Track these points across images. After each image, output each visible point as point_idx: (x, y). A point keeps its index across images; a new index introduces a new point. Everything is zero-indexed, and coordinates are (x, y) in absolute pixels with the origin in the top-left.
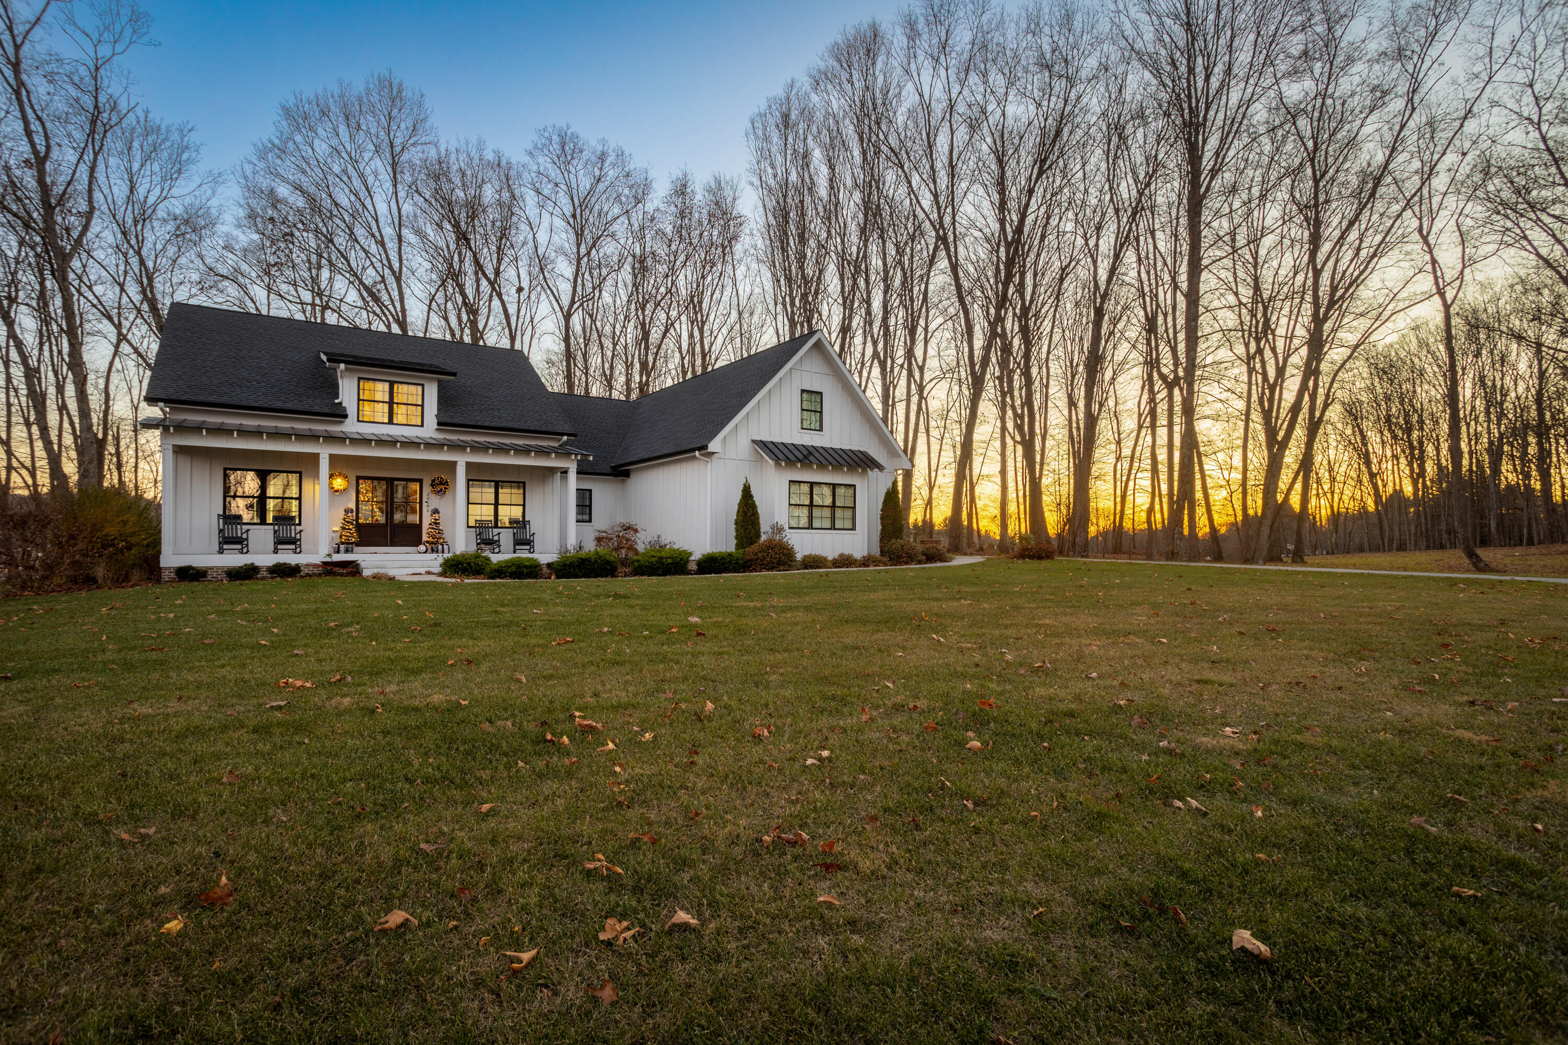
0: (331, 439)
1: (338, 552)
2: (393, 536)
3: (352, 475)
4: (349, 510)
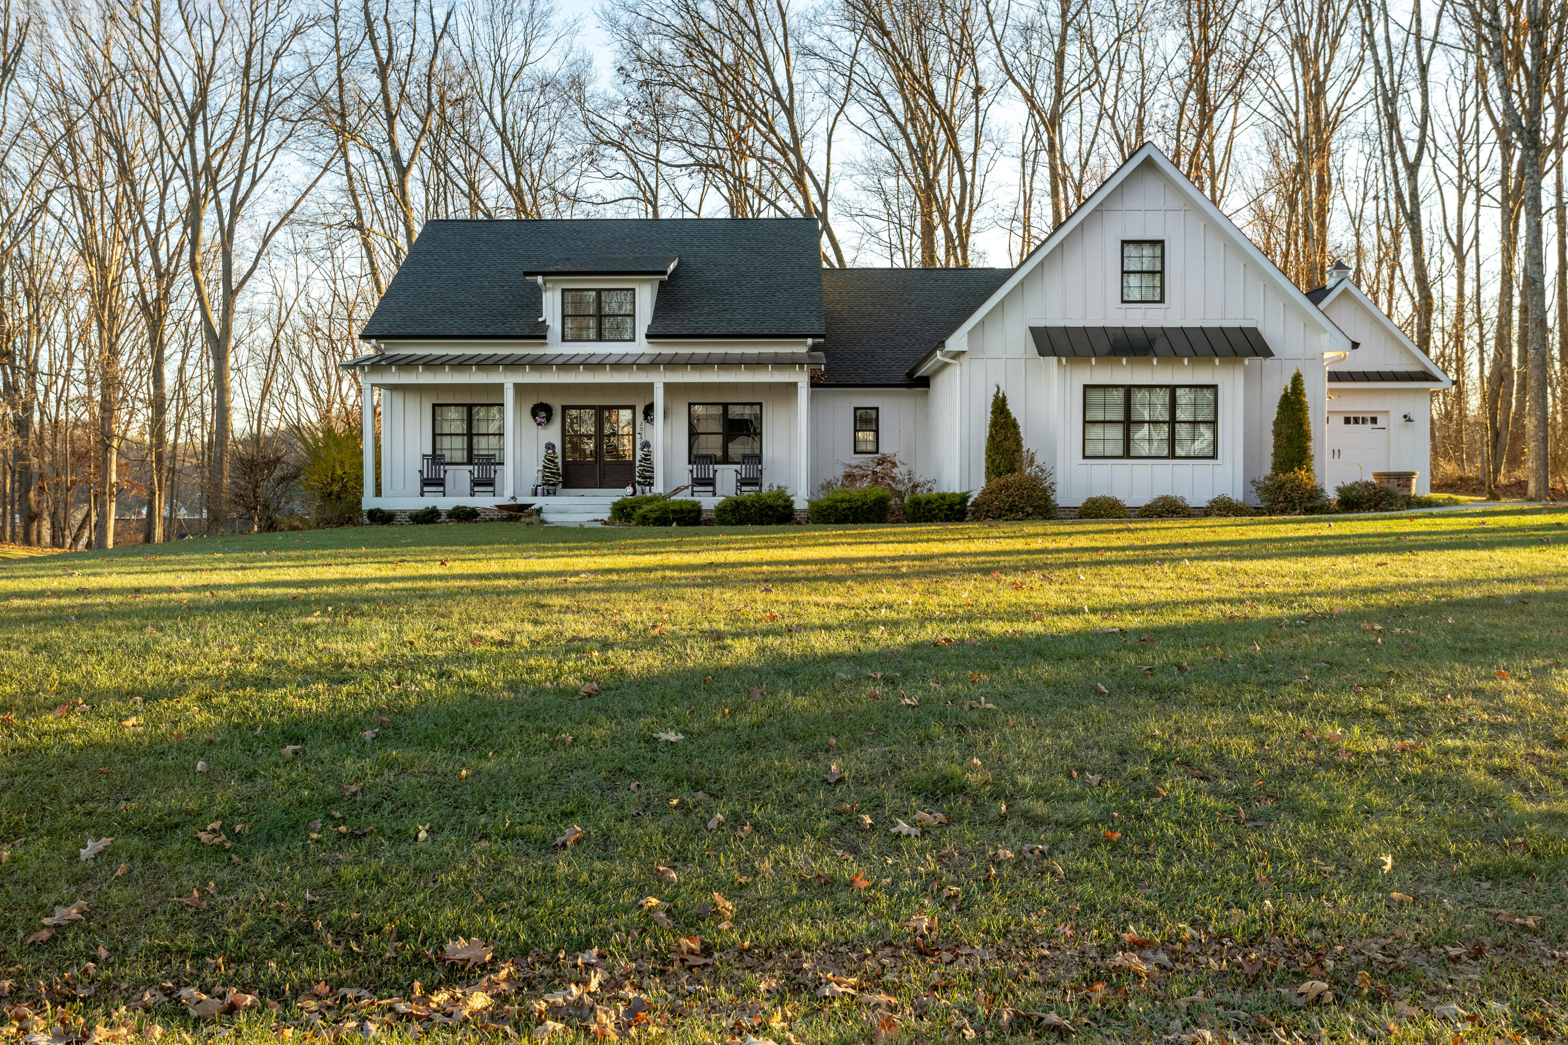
0: (514, 364)
1: (536, 494)
2: (603, 475)
3: (556, 404)
4: (550, 446)
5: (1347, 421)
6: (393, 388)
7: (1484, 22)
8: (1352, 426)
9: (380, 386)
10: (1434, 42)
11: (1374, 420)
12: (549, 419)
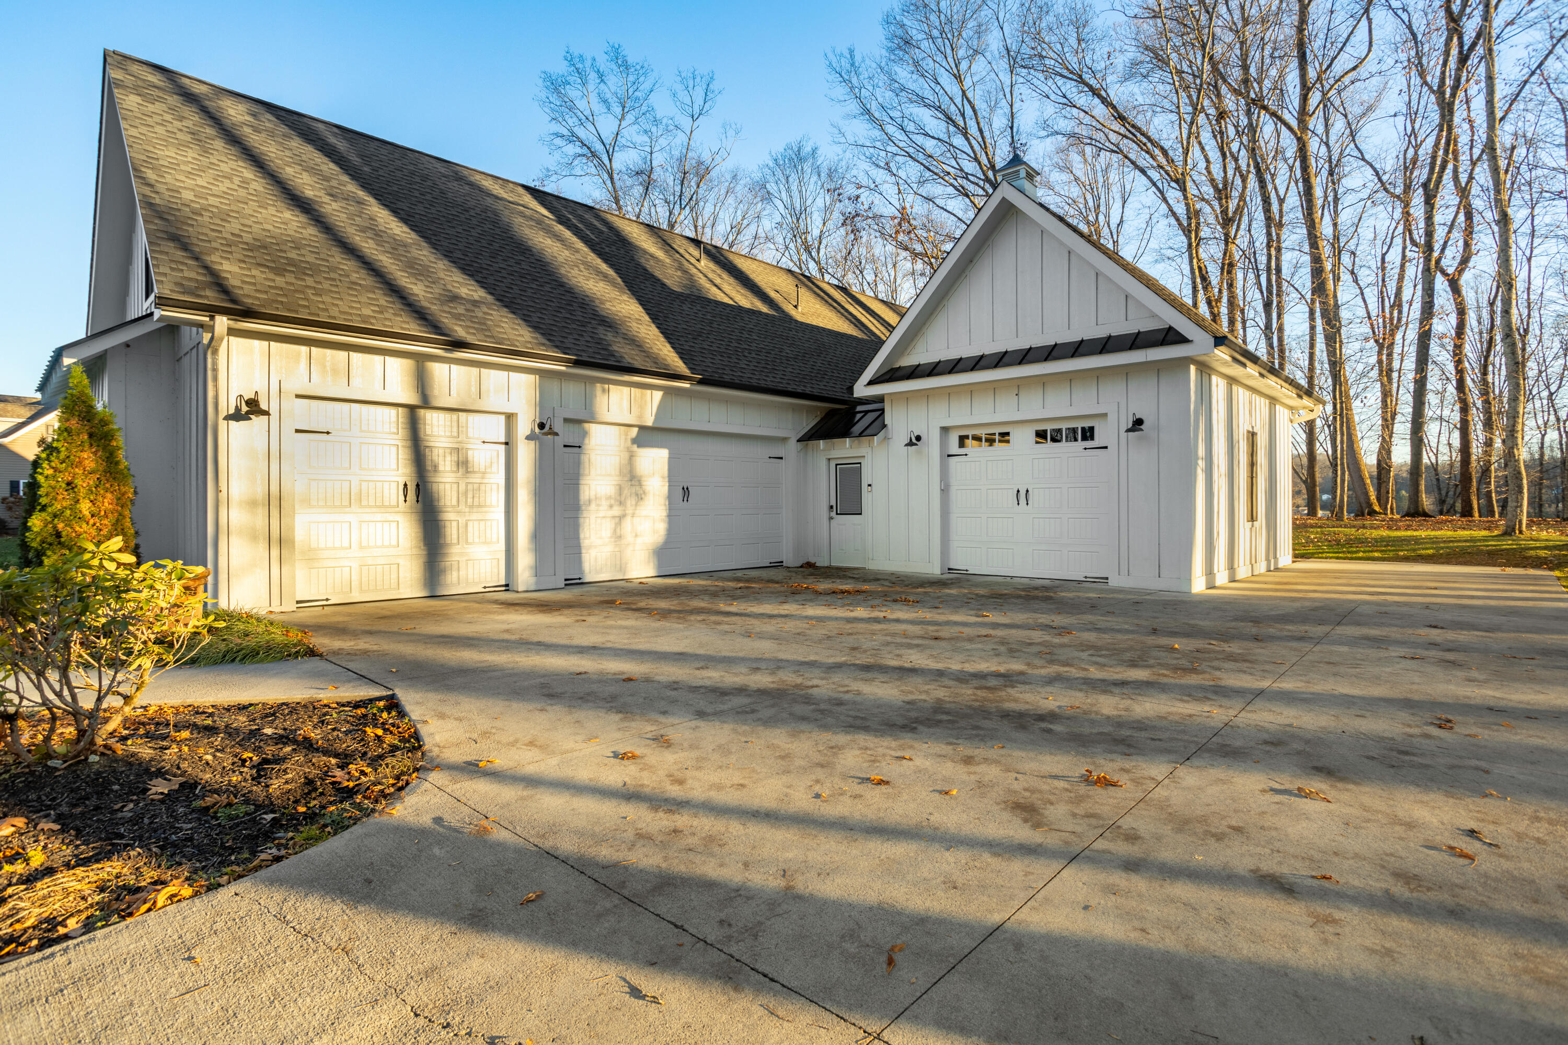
5: (1041, 435)
8: (1049, 447)
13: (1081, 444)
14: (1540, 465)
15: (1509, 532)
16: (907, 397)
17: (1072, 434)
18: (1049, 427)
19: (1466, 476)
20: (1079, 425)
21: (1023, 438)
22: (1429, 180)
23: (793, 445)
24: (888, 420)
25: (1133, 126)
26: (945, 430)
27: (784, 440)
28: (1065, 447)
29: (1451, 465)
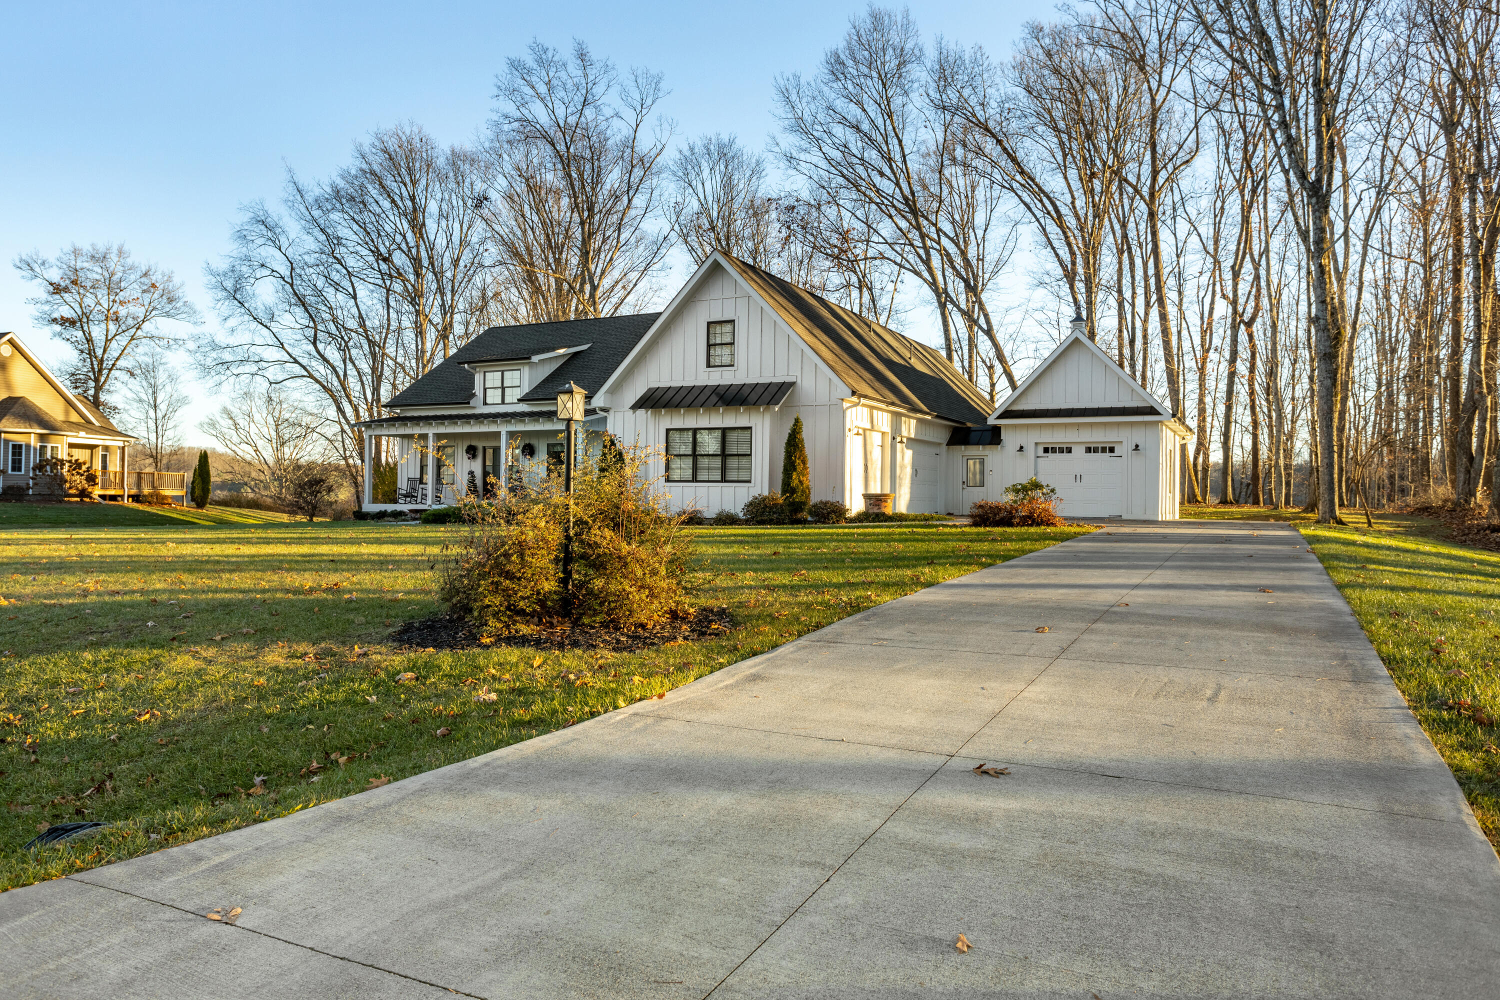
3: (480, 445)
4: (471, 473)
5: (1088, 450)
6: (403, 436)
7: (1266, 87)
8: (1092, 455)
9: (394, 436)
10: (1245, 114)
11: (1112, 450)
12: (474, 456)
13: (1108, 454)
14: (1299, 468)
15: (1276, 508)
16: (1015, 426)
17: (1104, 450)
18: (1092, 446)
19: (1255, 476)
20: (1108, 446)
21: (1079, 451)
22: (1235, 264)
23: (944, 447)
24: (1003, 436)
25: (1030, 178)
26: (1036, 444)
27: (939, 444)
28: (1100, 455)
29: (1244, 464)
